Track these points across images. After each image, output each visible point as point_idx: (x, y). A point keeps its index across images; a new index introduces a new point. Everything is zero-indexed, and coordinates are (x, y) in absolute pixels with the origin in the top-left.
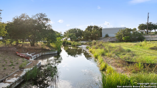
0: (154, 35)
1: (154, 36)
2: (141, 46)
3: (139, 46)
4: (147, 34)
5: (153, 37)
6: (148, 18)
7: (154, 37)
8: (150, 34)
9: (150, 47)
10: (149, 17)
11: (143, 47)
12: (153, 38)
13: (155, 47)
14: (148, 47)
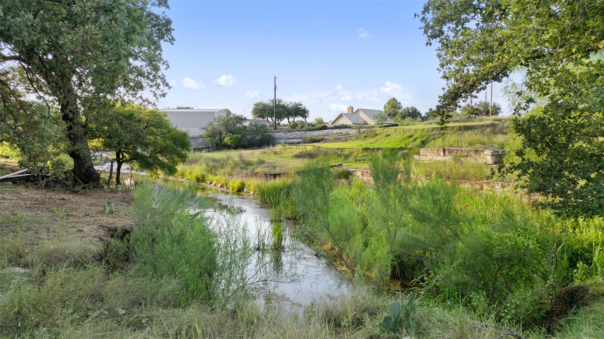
0: (289, 131)
1: (289, 134)
2: (276, 153)
3: (272, 154)
4: (276, 128)
5: (289, 137)
6: (275, 89)
7: (291, 137)
8: (282, 129)
9: (293, 154)
10: (277, 88)
11: (281, 155)
12: (289, 139)
13: (301, 153)
14: (291, 155)
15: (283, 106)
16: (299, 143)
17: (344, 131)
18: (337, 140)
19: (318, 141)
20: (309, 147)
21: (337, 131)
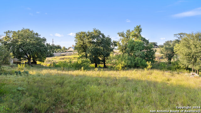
5: (57, 54)
13: (61, 58)
15: (55, 46)
16: (60, 56)
17: (71, 53)
18: (69, 55)
19: (64, 55)
20: (63, 57)
21: (69, 53)
